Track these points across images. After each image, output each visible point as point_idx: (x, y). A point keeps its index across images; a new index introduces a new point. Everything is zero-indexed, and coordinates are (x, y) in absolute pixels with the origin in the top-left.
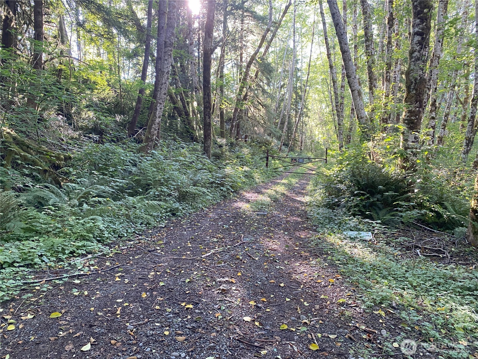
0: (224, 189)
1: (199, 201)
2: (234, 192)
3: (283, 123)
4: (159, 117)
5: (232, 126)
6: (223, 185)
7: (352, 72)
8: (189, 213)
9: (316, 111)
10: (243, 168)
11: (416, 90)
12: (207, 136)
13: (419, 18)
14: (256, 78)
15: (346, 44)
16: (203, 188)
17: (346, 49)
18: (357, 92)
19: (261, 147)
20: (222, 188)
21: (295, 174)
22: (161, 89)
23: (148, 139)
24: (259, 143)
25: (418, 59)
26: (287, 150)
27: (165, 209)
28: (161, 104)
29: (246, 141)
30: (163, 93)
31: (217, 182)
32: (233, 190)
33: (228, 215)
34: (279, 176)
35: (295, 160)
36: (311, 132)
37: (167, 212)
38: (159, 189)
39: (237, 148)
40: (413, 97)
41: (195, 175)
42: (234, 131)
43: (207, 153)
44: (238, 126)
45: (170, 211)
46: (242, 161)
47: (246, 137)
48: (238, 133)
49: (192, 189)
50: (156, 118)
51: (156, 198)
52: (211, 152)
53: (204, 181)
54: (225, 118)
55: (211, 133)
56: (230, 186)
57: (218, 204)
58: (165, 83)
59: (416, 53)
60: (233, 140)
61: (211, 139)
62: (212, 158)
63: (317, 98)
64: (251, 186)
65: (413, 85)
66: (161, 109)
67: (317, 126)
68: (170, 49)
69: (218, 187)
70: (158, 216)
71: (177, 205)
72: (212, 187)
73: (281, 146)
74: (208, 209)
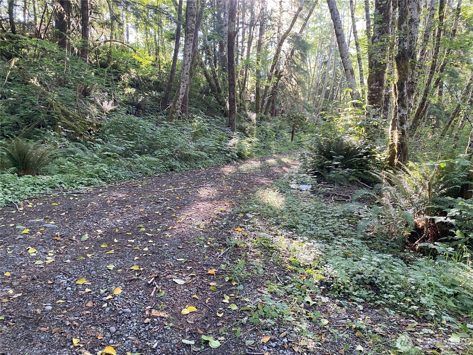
4: (182, 94)
7: (345, 53)
11: (376, 71)
12: (232, 111)
14: (291, 55)
15: (339, 28)
18: (349, 71)
22: (183, 69)
24: (295, 118)
27: (165, 165)
28: (184, 82)
30: (185, 73)
43: (232, 126)
44: (273, 101)
45: (169, 167)
47: (283, 112)
50: (180, 94)
58: (187, 64)
60: (264, 115)
61: (235, 114)
66: (184, 87)
68: (191, 34)
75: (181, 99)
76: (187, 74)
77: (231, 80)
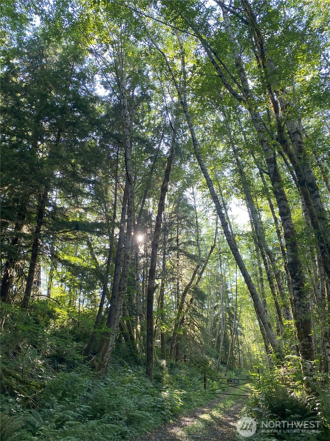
0: (165, 413)
1: (143, 425)
2: (173, 416)
3: (219, 342)
5: (172, 348)
6: (163, 410)
7: (261, 309)
8: (135, 437)
9: (251, 328)
10: (181, 391)
11: (303, 328)
12: (149, 359)
13: (294, 279)
14: (191, 304)
16: (147, 412)
17: (254, 292)
18: (267, 324)
19: (199, 367)
20: (162, 412)
21: (232, 396)
22: (114, 322)
23: (101, 366)
24: (198, 363)
25: (300, 306)
26: (225, 368)
27: (117, 432)
28: (113, 335)
29: (185, 361)
30: (116, 326)
31: (158, 406)
32: (172, 414)
33: (167, 438)
34: (217, 398)
35: (231, 381)
36: (249, 349)
37: (118, 435)
38: (112, 413)
39: (177, 370)
40: (302, 333)
41: (140, 400)
42: (174, 352)
43: (149, 375)
44: (177, 347)
45: (120, 434)
46: (181, 383)
47: (185, 357)
48: (177, 353)
49: (137, 413)
50: (109, 347)
51: (110, 421)
52: (153, 374)
53: (147, 405)
54: (166, 339)
55: (152, 357)
56: (170, 410)
57: (159, 428)
58: (118, 318)
59: (297, 302)
60: (173, 362)
61: (152, 362)
62: (154, 381)
63: (250, 316)
64: (190, 410)
65: (300, 324)
67: (253, 343)
69: (159, 411)
70: (111, 438)
71: (126, 429)
72: (154, 411)
73: (219, 366)
74: (151, 432)
75: (110, 352)
76: (117, 327)
77: (150, 330)
